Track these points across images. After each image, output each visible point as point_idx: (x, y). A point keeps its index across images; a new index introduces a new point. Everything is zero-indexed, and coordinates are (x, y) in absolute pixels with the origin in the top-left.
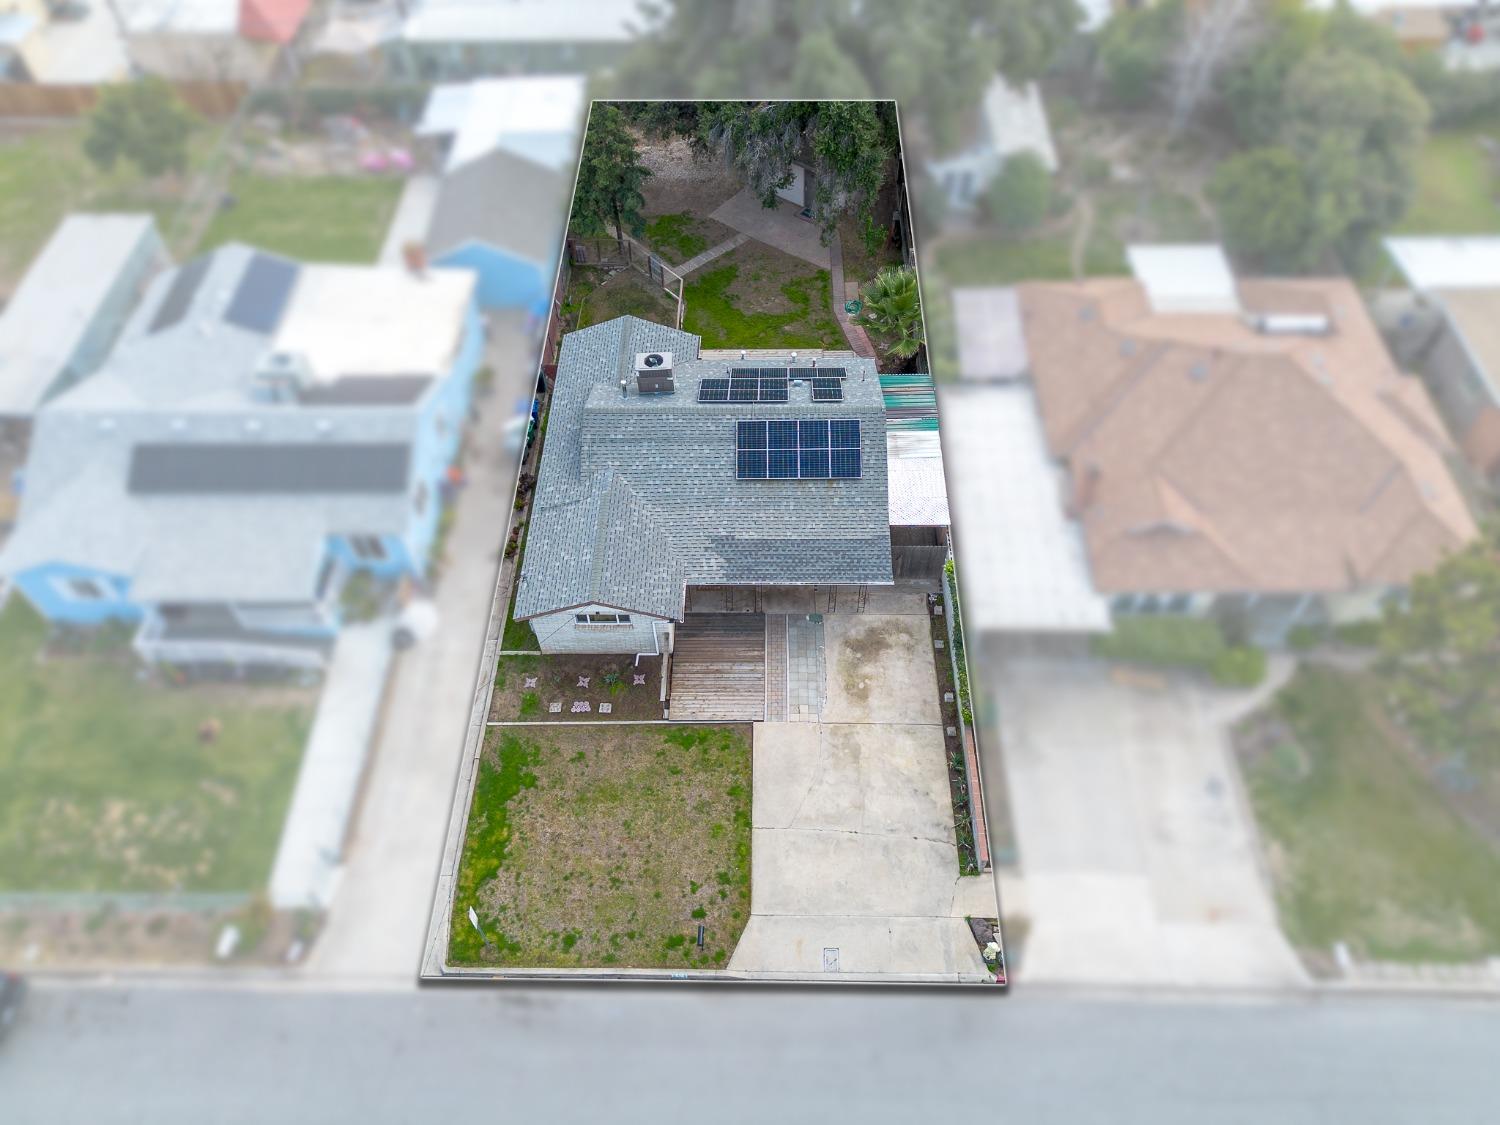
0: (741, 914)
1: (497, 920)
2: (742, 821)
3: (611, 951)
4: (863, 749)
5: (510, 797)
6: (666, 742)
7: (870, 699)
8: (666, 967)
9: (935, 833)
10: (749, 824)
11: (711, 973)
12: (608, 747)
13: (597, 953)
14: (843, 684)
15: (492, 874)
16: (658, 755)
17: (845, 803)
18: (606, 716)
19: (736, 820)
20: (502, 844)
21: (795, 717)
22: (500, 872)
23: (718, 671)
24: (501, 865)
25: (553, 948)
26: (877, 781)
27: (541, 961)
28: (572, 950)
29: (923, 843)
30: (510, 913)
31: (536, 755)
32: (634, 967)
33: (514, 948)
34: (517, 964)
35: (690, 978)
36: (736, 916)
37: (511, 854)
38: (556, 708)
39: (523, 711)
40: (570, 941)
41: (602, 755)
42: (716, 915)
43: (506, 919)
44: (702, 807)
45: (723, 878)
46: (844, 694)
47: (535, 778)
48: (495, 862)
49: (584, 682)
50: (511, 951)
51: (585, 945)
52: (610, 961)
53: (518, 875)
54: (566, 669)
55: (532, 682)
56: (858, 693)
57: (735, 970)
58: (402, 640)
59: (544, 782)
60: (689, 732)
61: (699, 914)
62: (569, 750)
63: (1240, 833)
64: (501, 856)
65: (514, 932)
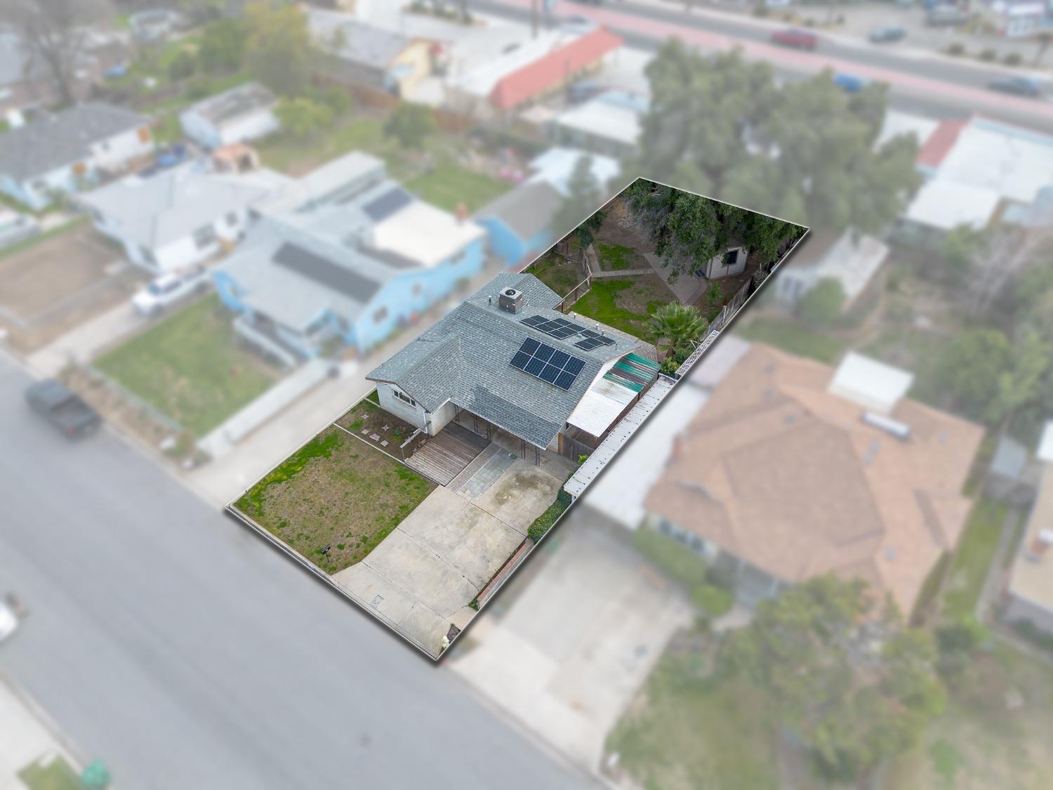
0: (358, 559)
1: (265, 500)
2: (395, 522)
3: (294, 539)
5: (314, 456)
6: (395, 471)
7: (503, 506)
8: (308, 559)
9: (474, 580)
10: (396, 525)
11: (323, 573)
12: (371, 459)
13: (289, 536)
14: (497, 492)
15: (280, 481)
16: (387, 474)
18: (382, 447)
19: (393, 519)
20: (294, 472)
21: (460, 493)
22: (283, 483)
23: (446, 455)
24: (286, 480)
25: (275, 524)
26: (471, 542)
27: (266, 526)
28: (281, 529)
29: (465, 581)
30: (273, 500)
31: (339, 446)
32: (297, 550)
33: (261, 514)
34: (256, 521)
35: (314, 570)
36: (354, 558)
37: (294, 478)
38: (365, 432)
39: (351, 426)
40: (283, 525)
41: (365, 461)
42: (348, 552)
43: (269, 501)
45: (365, 540)
46: (493, 497)
47: (331, 455)
48: (285, 477)
49: (386, 428)
50: (259, 514)
51: (287, 530)
52: (290, 542)
53: (289, 487)
54: (384, 419)
55: (365, 417)
56: (500, 500)
57: (334, 579)
58: (333, 374)
59: (332, 458)
60: (409, 472)
61: (341, 547)
62: (353, 451)
63: (633, 681)
64: (289, 477)
65: (267, 509)
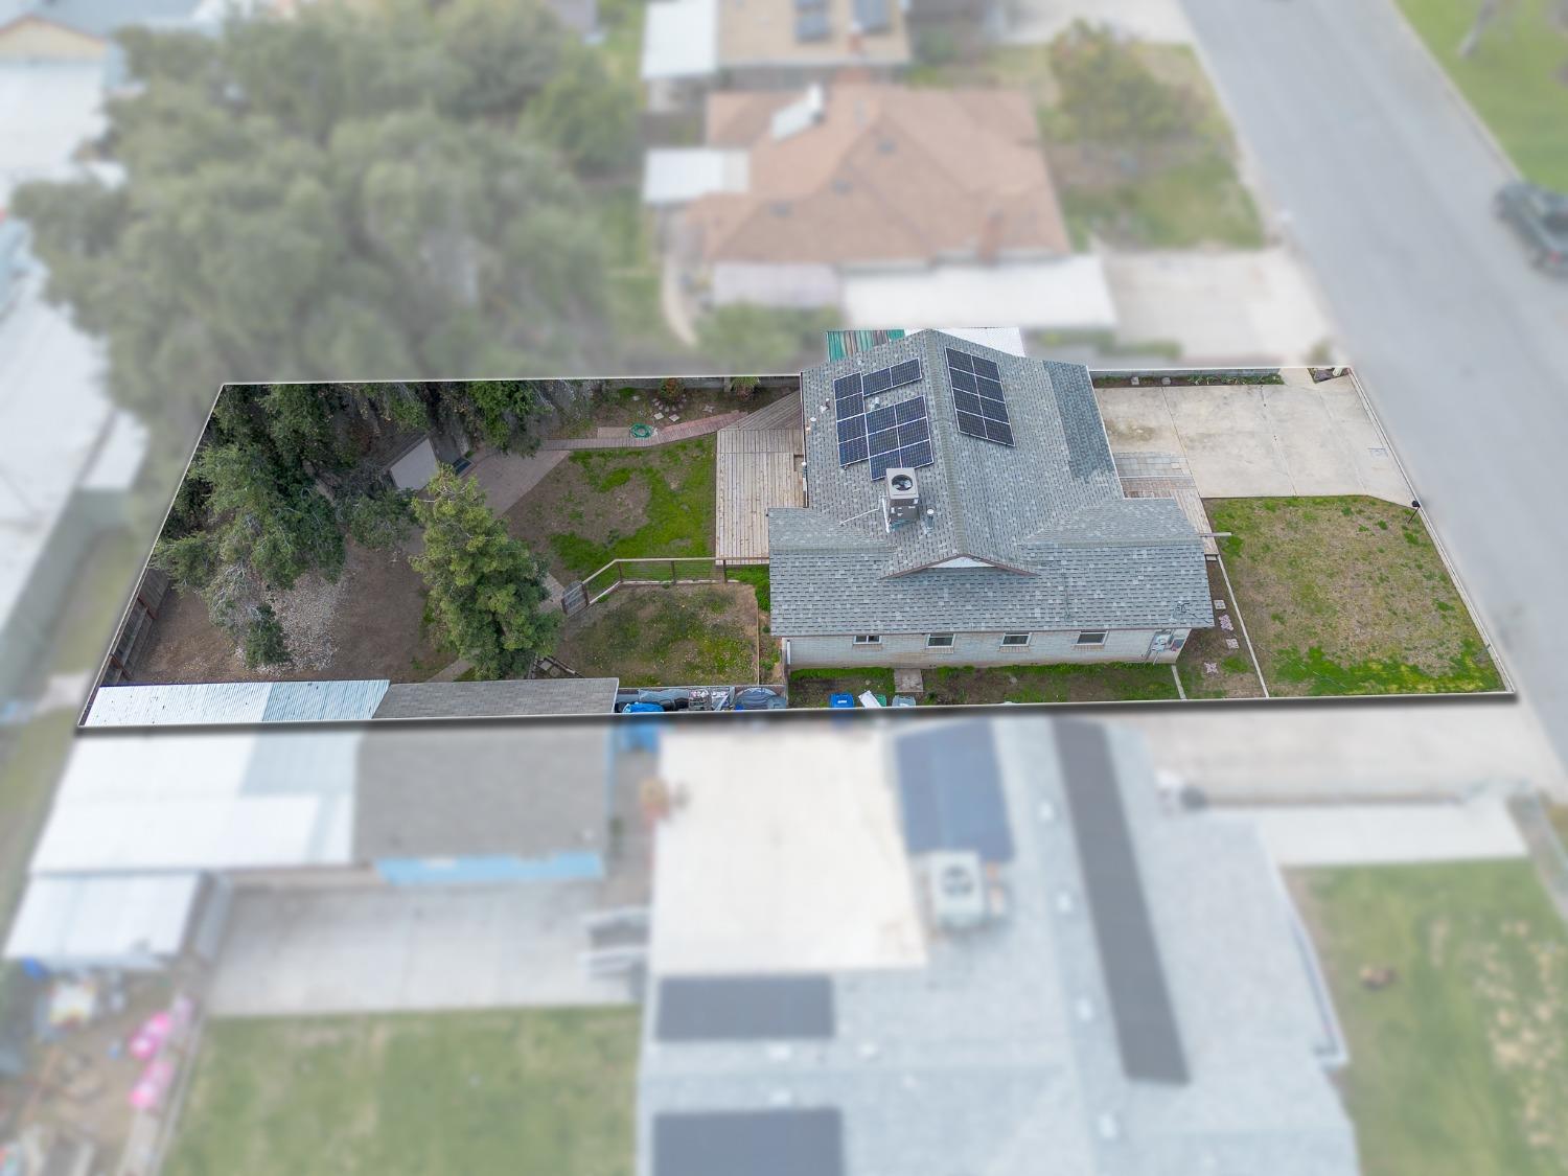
0: (1370, 501)
4: (1201, 430)
5: (1338, 667)
6: (1239, 556)
7: (1151, 426)
9: (1257, 396)
10: (1295, 498)
12: (1261, 598)
14: (1142, 442)
15: (1414, 669)
16: (1254, 560)
17: (1253, 443)
18: (1228, 602)
19: (1294, 506)
20: (1385, 666)
21: (1186, 472)
22: (1411, 663)
24: (1403, 663)
25: (1455, 617)
26: (1225, 424)
28: (1450, 604)
29: (1267, 402)
30: (1441, 650)
31: (1288, 652)
33: (1467, 644)
36: (1372, 504)
37: (1391, 657)
38: (1233, 643)
39: (1244, 671)
40: (1443, 607)
41: (1269, 601)
42: (1377, 516)
43: (1448, 653)
44: (1291, 527)
45: (1347, 512)
46: (1152, 442)
47: (1311, 649)
48: (1403, 668)
51: (1442, 596)
53: (1406, 649)
55: (1211, 667)
56: (1149, 434)
59: (1313, 642)
61: (1383, 526)
62: (1275, 627)
64: (1396, 665)
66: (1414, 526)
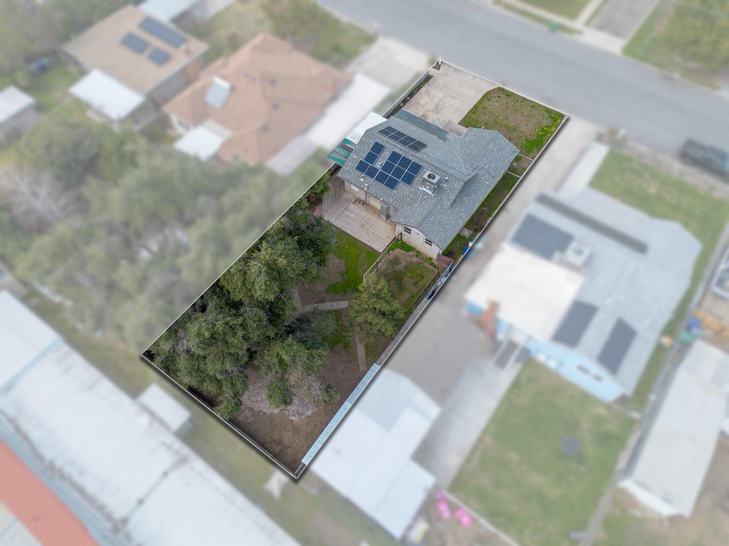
0: (489, 93)
4: (434, 106)
9: (433, 85)
15: (547, 127)
17: (448, 99)
19: (478, 108)
21: (446, 120)
22: (544, 126)
26: (436, 99)
29: (436, 85)
36: (491, 93)
39: (521, 159)
42: (495, 95)
44: (484, 114)
47: (525, 141)
64: (543, 129)
66: (504, 92)
